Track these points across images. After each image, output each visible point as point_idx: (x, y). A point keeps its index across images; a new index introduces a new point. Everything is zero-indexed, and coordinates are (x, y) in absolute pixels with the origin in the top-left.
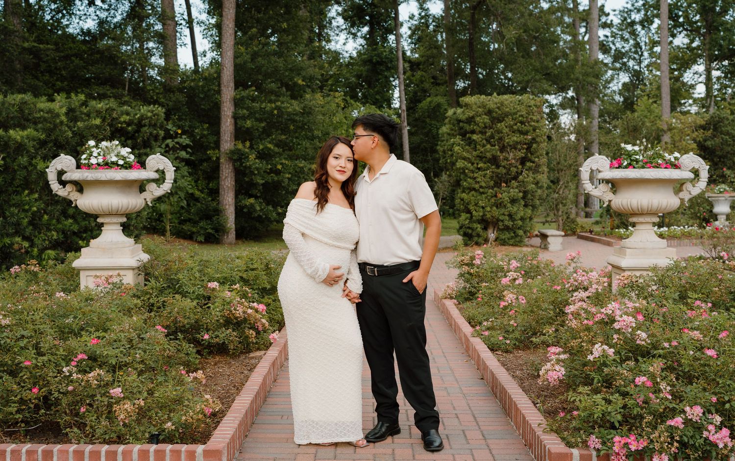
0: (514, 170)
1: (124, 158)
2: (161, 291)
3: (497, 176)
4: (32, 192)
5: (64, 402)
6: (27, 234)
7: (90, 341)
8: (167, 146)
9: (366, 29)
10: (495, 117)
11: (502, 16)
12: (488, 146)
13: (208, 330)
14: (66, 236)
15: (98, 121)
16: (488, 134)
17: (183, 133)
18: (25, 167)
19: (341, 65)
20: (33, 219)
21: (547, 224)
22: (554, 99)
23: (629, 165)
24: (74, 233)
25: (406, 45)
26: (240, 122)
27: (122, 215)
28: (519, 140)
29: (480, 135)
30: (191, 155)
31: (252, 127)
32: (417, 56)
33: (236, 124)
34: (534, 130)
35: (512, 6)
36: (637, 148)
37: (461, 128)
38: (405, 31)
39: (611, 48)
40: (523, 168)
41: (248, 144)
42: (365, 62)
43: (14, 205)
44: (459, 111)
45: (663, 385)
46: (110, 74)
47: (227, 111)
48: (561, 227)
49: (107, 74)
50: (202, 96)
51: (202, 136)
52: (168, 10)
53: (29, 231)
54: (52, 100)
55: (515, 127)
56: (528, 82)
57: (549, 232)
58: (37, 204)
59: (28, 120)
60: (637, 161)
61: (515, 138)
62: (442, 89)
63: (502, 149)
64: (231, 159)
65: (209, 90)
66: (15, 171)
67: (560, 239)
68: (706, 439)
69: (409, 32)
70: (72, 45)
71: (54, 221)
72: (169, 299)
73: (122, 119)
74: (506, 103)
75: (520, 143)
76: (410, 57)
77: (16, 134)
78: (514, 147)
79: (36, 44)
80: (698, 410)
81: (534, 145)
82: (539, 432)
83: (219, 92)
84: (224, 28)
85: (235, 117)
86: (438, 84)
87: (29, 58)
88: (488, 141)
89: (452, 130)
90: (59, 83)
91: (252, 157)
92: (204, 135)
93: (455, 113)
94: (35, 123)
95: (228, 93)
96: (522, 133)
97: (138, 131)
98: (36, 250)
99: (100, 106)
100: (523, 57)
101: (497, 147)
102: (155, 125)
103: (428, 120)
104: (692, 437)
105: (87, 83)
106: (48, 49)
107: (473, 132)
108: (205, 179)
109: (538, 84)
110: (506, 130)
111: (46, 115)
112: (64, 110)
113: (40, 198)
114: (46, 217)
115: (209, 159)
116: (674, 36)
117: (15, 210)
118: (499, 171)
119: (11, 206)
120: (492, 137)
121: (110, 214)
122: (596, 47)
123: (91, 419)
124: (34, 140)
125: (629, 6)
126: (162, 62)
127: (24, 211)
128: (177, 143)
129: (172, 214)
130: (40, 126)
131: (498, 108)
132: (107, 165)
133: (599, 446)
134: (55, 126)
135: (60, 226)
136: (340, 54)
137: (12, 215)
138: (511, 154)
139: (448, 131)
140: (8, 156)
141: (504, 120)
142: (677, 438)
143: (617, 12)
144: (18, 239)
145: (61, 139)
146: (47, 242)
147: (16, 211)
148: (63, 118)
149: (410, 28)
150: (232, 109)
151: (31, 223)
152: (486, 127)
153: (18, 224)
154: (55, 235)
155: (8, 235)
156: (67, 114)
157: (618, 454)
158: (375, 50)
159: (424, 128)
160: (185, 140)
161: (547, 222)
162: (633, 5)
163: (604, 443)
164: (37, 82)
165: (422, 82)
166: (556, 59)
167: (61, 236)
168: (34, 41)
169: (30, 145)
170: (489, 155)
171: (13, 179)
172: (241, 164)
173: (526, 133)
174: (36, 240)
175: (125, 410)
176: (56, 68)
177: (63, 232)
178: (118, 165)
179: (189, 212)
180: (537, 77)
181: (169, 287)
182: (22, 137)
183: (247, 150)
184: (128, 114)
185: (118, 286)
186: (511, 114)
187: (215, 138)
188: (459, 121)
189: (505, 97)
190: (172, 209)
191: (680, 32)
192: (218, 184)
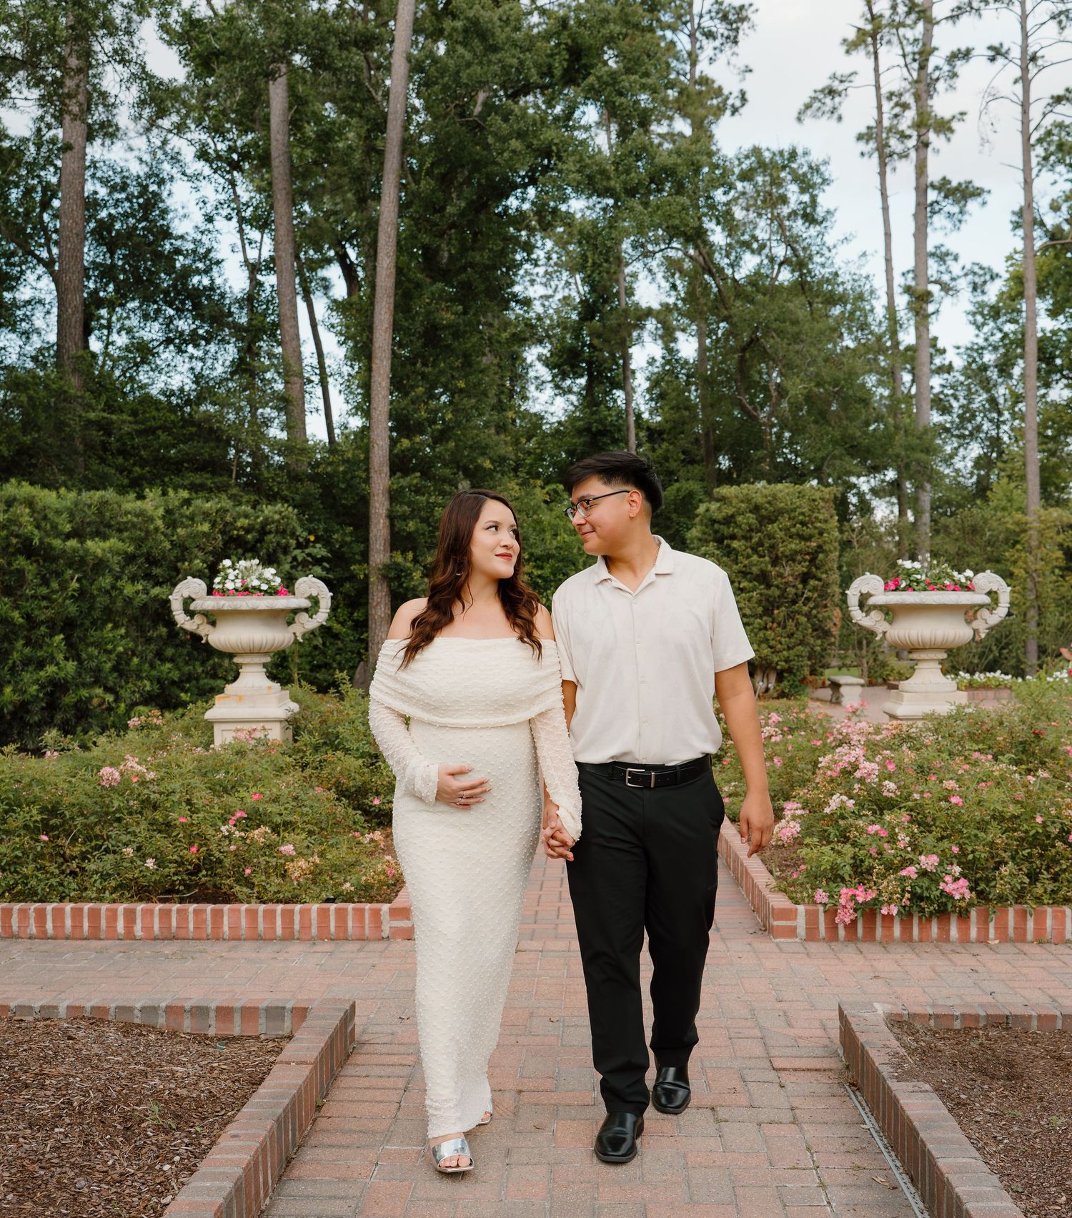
0: (791, 590)
1: (268, 582)
2: (316, 749)
3: (767, 600)
4: (116, 627)
5: (227, 862)
6: (110, 684)
7: (251, 797)
8: (295, 559)
9: (583, 381)
10: (765, 515)
11: (784, 362)
12: (755, 557)
13: (378, 794)
14: (162, 687)
15: (206, 527)
16: (755, 540)
17: (318, 540)
18: (108, 592)
19: (545, 435)
20: (118, 663)
21: (844, 670)
22: (864, 484)
23: (908, 587)
24: (173, 683)
25: (642, 403)
26: (399, 524)
27: (266, 653)
28: (798, 548)
29: (743, 542)
30: (328, 570)
31: (417, 530)
32: (659, 419)
33: (392, 526)
34: (821, 534)
35: (797, 347)
36: (917, 565)
37: (716, 532)
38: (641, 383)
39: (951, 406)
40: (804, 588)
41: (410, 555)
42: (580, 432)
43: (92, 644)
44: (714, 506)
45: (901, 836)
46: (210, 455)
47: (379, 508)
48: (866, 673)
49: (206, 456)
50: (343, 486)
51: (343, 544)
52: (292, 362)
53: (112, 680)
54: (141, 497)
55: (793, 530)
56: (823, 459)
57: (842, 679)
58: (123, 642)
59: (109, 526)
60: (918, 582)
61: (793, 546)
62: (697, 469)
63: (775, 562)
64: (385, 577)
65: (353, 478)
66: (93, 597)
67: (859, 689)
68: (942, 891)
69: (647, 384)
70: (155, 413)
71: (146, 666)
72: (330, 756)
73: (239, 524)
74: (780, 495)
75: (800, 552)
76: (647, 421)
77: (95, 547)
78: (792, 558)
79: (105, 415)
80: (934, 860)
81: (821, 556)
82: (765, 892)
83: (367, 480)
84: (374, 387)
85: (392, 517)
86: (692, 462)
87: (97, 436)
88: (755, 550)
89: (704, 533)
90: (137, 469)
91: (417, 575)
92: (346, 543)
93: (708, 510)
94: (120, 531)
95: (380, 482)
96: (803, 538)
97: (260, 540)
98: (123, 705)
99: (208, 505)
100: (816, 422)
101: (767, 558)
102: (284, 532)
103: (674, 516)
104: (927, 889)
105: (176, 467)
106: (124, 422)
107: (733, 537)
108: (347, 606)
109: (838, 462)
110: (780, 534)
111: (135, 519)
112: (161, 511)
113: (127, 635)
114: (136, 660)
115: (353, 577)
116: (1047, 385)
117: (93, 651)
118: (770, 592)
119: (88, 645)
120: (760, 544)
121: (251, 652)
122: (926, 405)
123: (259, 879)
124: (118, 554)
125: (981, 342)
126: (283, 436)
127: (109, 652)
128: (309, 555)
129: (300, 656)
130: (126, 534)
131: (769, 503)
132: (247, 590)
133: (826, 900)
134: (147, 532)
135: (154, 673)
136: (542, 418)
137: (91, 657)
138: (788, 569)
139: (699, 535)
140: (84, 577)
141: (777, 520)
142: (909, 889)
143: (962, 350)
144: (99, 691)
145: (155, 552)
146: (137, 695)
147: (96, 653)
148: (160, 523)
149: (648, 379)
150: (387, 504)
151: (115, 669)
152: (751, 530)
153: (98, 670)
154: (148, 686)
155: (84, 685)
156: (163, 517)
157: (845, 907)
158: (593, 413)
159: (668, 528)
160: (320, 551)
161: (844, 665)
162: (986, 340)
163: (831, 897)
164: (106, 469)
165: (667, 459)
166: (868, 424)
167: (156, 687)
168: (104, 411)
169: (115, 561)
170: (755, 570)
171: (91, 608)
172: (401, 585)
173: (809, 538)
174: (122, 692)
175: (299, 868)
176: (133, 447)
177: (159, 681)
178: (261, 591)
179: (324, 654)
180: (836, 452)
181: (325, 743)
182: (103, 550)
183: (409, 565)
184: (246, 516)
185: (264, 742)
186: (787, 512)
187: (362, 546)
188: (714, 521)
189: (780, 486)
190: (302, 650)
191: (1057, 382)
192: (367, 615)
